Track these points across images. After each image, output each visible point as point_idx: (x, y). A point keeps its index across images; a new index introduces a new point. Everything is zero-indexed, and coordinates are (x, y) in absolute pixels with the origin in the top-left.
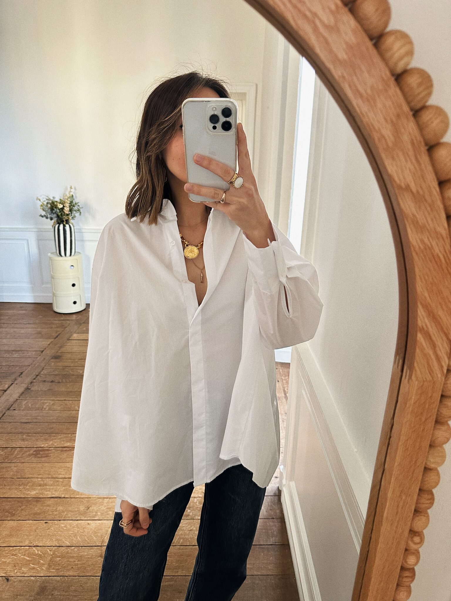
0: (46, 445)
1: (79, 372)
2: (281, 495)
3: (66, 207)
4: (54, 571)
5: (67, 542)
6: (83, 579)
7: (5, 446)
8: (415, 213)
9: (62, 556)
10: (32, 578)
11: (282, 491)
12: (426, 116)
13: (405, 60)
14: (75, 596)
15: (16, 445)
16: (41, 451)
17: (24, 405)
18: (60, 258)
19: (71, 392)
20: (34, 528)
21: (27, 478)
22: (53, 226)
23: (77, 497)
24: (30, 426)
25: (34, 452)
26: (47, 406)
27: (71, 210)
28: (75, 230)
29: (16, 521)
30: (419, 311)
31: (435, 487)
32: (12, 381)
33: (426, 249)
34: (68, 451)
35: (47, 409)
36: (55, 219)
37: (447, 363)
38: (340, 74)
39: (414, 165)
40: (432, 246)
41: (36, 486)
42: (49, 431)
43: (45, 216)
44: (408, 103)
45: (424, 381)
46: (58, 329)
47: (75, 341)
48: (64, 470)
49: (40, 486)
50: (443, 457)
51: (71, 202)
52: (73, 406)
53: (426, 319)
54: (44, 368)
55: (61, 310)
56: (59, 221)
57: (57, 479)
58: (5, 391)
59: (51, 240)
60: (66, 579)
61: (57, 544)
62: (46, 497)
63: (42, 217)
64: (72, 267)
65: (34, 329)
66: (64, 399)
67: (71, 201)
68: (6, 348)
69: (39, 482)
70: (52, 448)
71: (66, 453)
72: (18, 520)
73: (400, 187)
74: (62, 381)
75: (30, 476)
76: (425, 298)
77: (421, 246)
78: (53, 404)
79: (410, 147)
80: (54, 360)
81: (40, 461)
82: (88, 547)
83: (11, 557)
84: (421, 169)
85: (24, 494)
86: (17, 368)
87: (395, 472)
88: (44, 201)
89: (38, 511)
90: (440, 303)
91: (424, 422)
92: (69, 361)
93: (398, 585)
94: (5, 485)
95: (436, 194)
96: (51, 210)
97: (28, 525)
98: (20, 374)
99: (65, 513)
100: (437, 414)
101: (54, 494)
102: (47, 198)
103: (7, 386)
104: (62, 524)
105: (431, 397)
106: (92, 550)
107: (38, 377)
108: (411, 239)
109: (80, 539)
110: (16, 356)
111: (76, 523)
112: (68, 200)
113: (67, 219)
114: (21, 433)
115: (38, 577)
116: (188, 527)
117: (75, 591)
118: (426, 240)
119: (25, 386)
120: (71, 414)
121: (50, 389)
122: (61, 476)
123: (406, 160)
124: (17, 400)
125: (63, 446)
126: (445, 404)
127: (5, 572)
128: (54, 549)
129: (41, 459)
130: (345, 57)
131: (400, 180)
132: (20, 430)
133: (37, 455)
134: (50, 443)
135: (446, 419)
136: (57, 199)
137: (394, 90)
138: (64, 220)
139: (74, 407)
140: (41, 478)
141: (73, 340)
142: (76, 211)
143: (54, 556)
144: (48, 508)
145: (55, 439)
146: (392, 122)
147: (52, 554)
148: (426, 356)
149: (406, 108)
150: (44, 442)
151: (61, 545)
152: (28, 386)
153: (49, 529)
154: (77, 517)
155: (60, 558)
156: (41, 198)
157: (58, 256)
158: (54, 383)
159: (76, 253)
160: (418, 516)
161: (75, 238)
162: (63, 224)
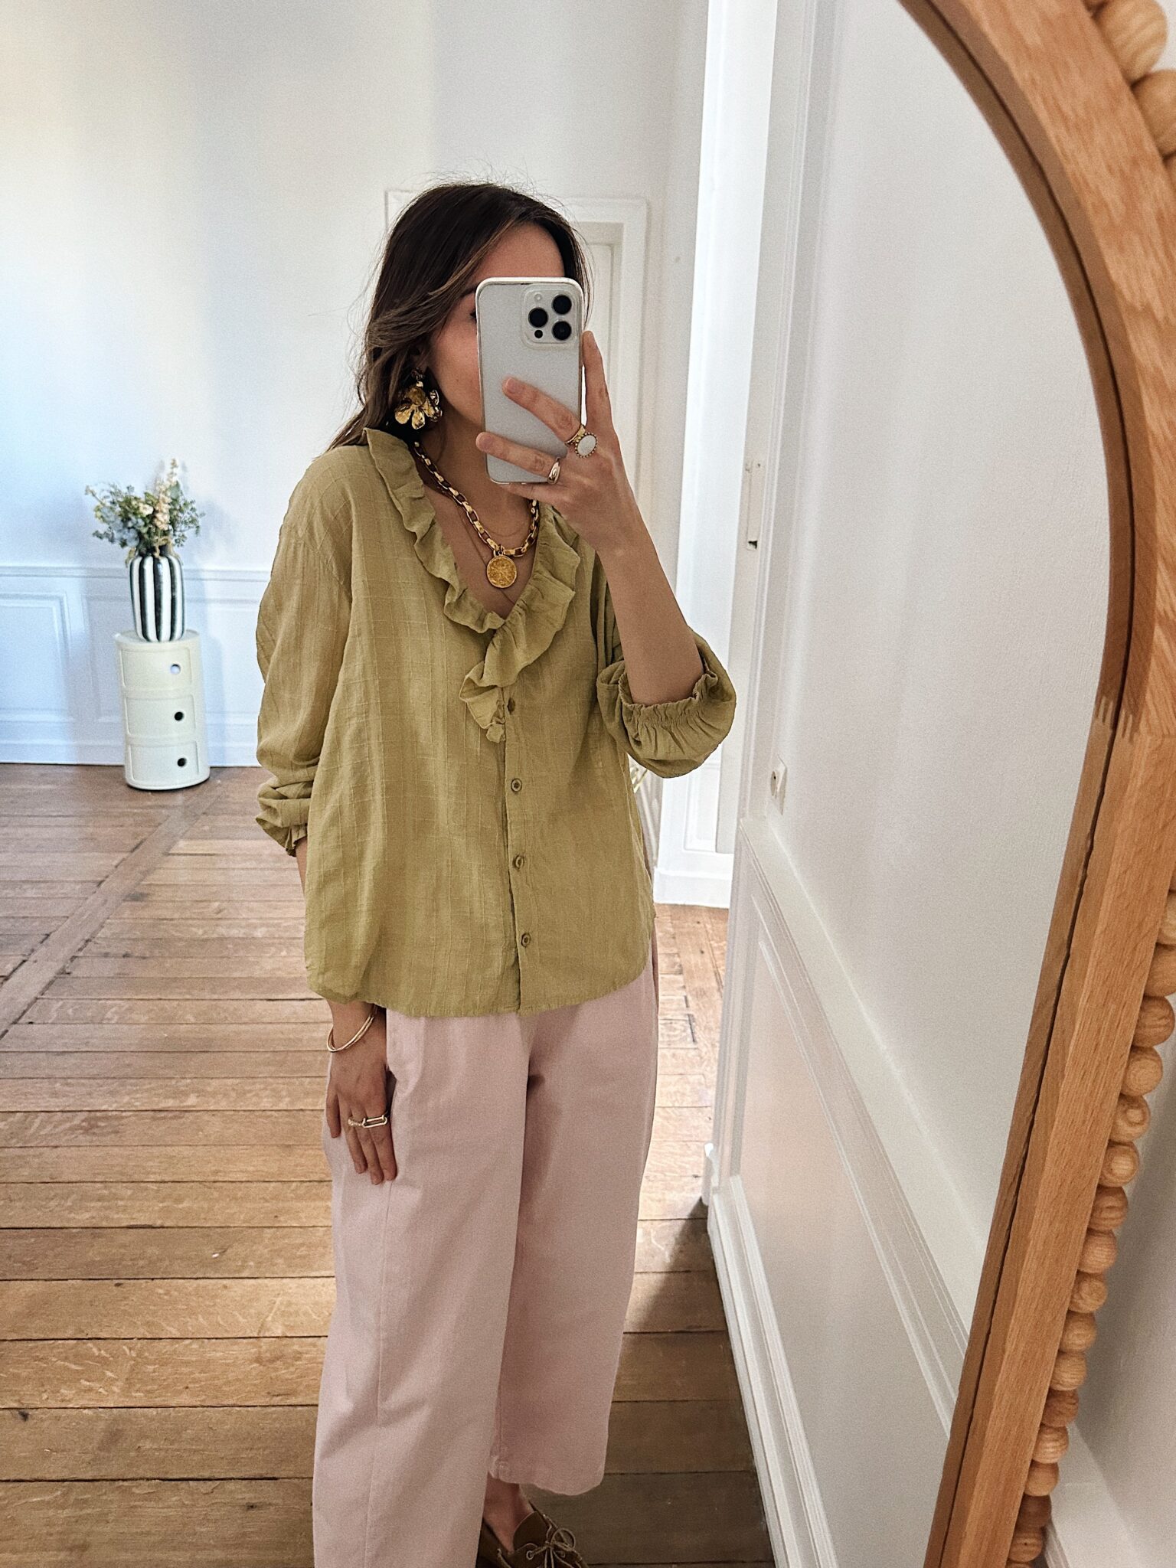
0: (114, 1105)
1: (196, 933)
3: (162, 512)
7: (9, 1109)
9: (162, 1362)
15: (37, 1106)
16: (100, 1119)
17: (56, 1011)
18: (145, 645)
19: (175, 979)
21: (69, 1183)
22: (126, 563)
23: (196, 1225)
24: (73, 1061)
26: (114, 1013)
27: (172, 522)
28: (184, 573)
29: (42, 1282)
32: (24, 955)
35: (114, 1022)
36: (133, 544)
38: (1027, 76)
39: (1160, 263)
41: (91, 1201)
42: (121, 1073)
43: (106, 535)
45: (1163, 736)
46: (139, 829)
47: (183, 857)
48: (161, 1163)
49: (99, 1199)
51: (175, 501)
52: (180, 1012)
53: (1172, 595)
54: (103, 923)
55: (141, 782)
56: (144, 550)
57: (141, 1184)
58: (6, 978)
59: (123, 599)
60: (173, 1414)
62: (117, 1225)
63: (101, 538)
64: (175, 668)
65: (78, 830)
66: (157, 997)
67: (174, 497)
68: (5, 875)
69: (99, 1192)
70: (130, 1113)
71: (164, 1124)
73: (1132, 309)
74: (152, 954)
75: (74, 1178)
77: (1168, 433)
78: (130, 1010)
80: (129, 903)
85: (59, 1218)
86: (37, 924)
88: (105, 497)
89: (99, 1259)
91: (1162, 828)
92: (170, 904)
93: (1091, 1231)
96: (122, 521)
97: (75, 1291)
98: (43, 936)
101: (138, 1220)
103: (9, 968)
106: (236, 1347)
107: (91, 944)
110: (30, 893)
112: (166, 495)
113: (164, 543)
114: (48, 1077)
119: (58, 967)
120: (176, 1032)
121: (121, 974)
123: (1146, 254)
124: (37, 999)
125: (155, 1107)
127: (18, 1398)
129: (100, 1138)
130: (1039, 42)
131: (1133, 295)
132: (47, 1071)
133: (92, 1127)
134: (127, 1099)
136: (138, 493)
137: (1129, 109)
138: (157, 546)
139: (185, 1015)
140: (102, 1182)
141: (179, 855)
142: (186, 523)
145: (135, 1091)
148: (1170, 678)
150: (107, 1099)
152: (64, 966)
156: (97, 490)
157: (141, 640)
158: (130, 959)
159: (185, 632)
160: (1139, 1060)
161: (183, 593)
162: (153, 556)
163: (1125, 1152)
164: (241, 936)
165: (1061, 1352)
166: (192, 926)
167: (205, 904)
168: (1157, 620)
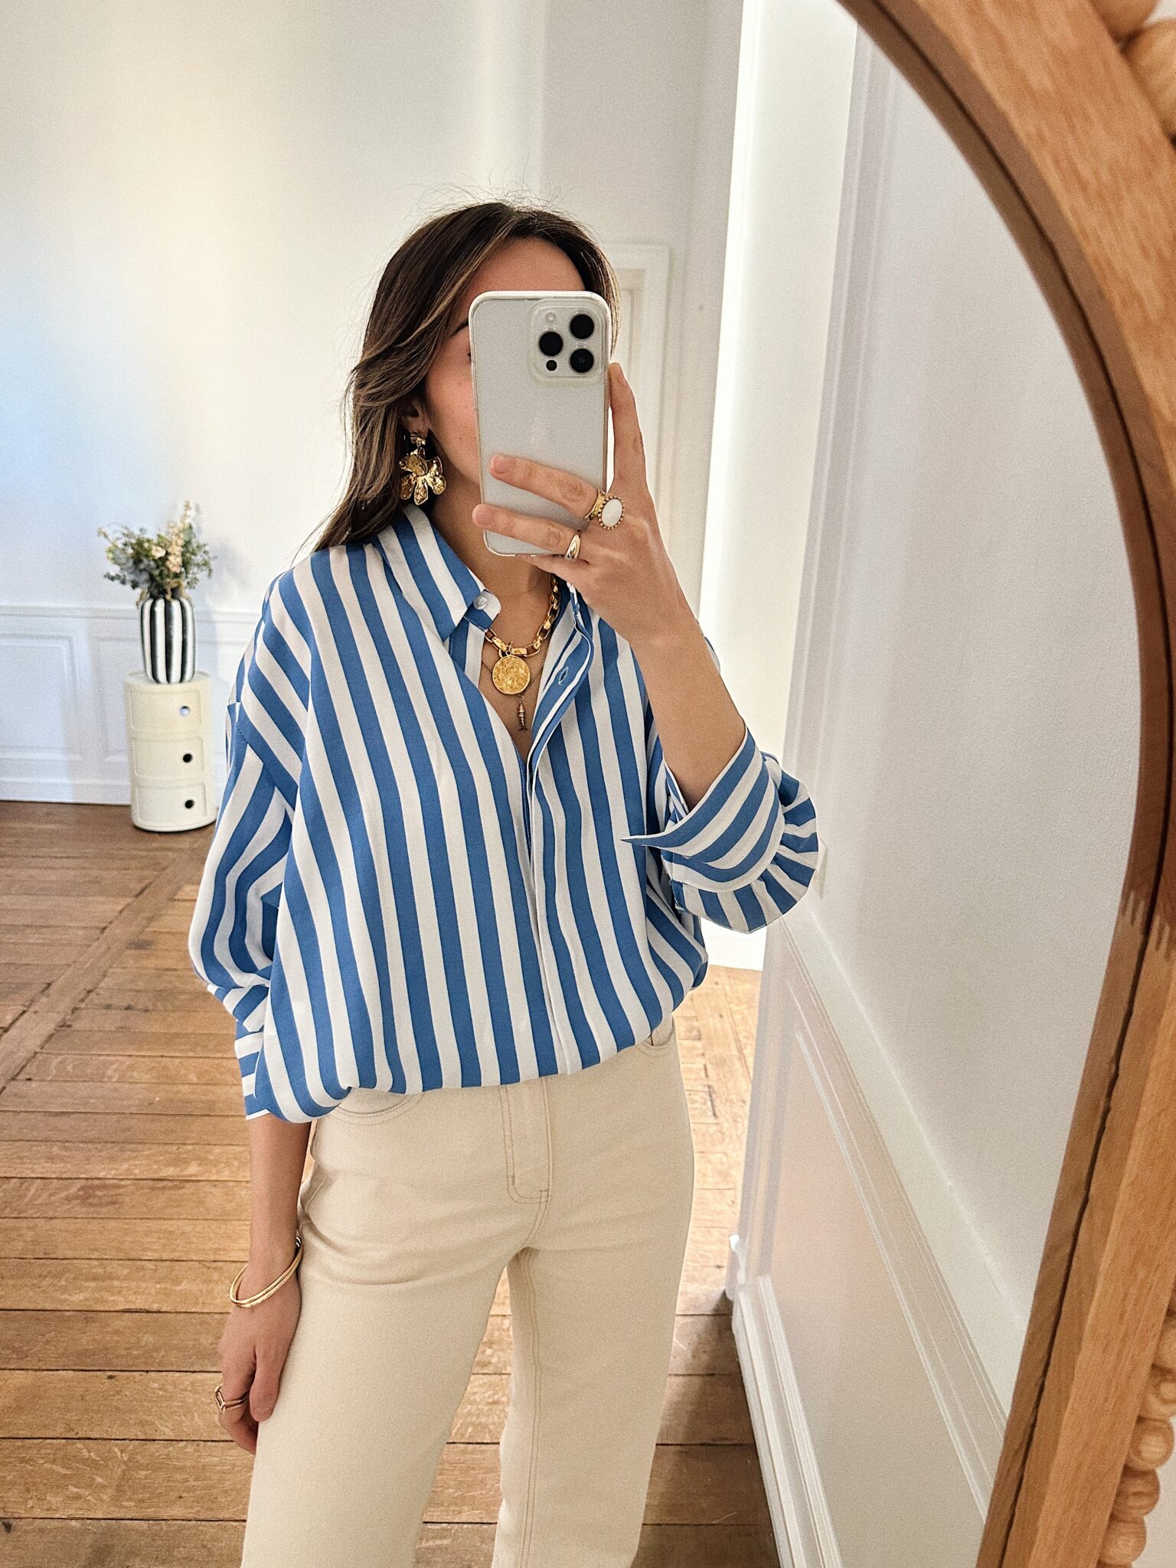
0: (113, 1172)
2: (731, 1314)
3: (174, 554)
4: (132, 1504)
5: (166, 1429)
6: (210, 1529)
9: (154, 1467)
10: (73, 1523)
11: (734, 1305)
15: (33, 1172)
16: (98, 1187)
17: (55, 1067)
18: (155, 687)
19: (177, 1035)
20: (80, 1391)
21: (63, 1259)
22: (137, 604)
23: (193, 1310)
24: (71, 1123)
25: (79, 1190)
26: (115, 1070)
27: (185, 564)
28: (195, 616)
29: (30, 1372)
32: (24, 1006)
34: (171, 1188)
35: (114, 1080)
36: (144, 587)
41: (87, 1280)
42: (119, 1136)
43: (118, 577)
46: (146, 873)
49: (95, 1278)
51: (187, 544)
52: (183, 1071)
54: (106, 972)
55: (151, 823)
56: (155, 592)
57: (139, 1263)
58: (6, 1030)
59: (134, 640)
60: (165, 1528)
61: (139, 1433)
62: (112, 1309)
63: (112, 579)
64: (185, 711)
65: (84, 872)
66: (160, 1053)
67: (187, 539)
68: (8, 920)
69: (94, 1271)
70: (129, 1182)
71: (163, 1194)
72: (36, 1370)
74: (155, 1005)
75: (70, 1254)
78: (131, 1068)
80: (133, 951)
81: (95, 1216)
82: (221, 1444)
83: (19, 1466)
85: (53, 1300)
86: (36, 972)
87: (1124, 1203)
88: (118, 539)
89: (91, 1347)
92: (174, 954)
93: (1113, 1518)
94: (3, 1277)
96: (134, 563)
97: (63, 1383)
98: (44, 986)
99: (163, 1353)
101: (134, 1303)
102: (126, 532)
103: (9, 1019)
104: (154, 1381)
107: (92, 995)
109: (200, 1423)
110: (32, 939)
111: (192, 1379)
112: (179, 537)
113: (176, 585)
114: (46, 1140)
115: (89, 1521)
116: (486, 1395)
119: (58, 1018)
120: (178, 1092)
121: (121, 1028)
122: (150, 1254)
124: (36, 1053)
125: (154, 1176)
128: (131, 1447)
129: (97, 1209)
130: (1050, 85)
132: (44, 1134)
133: (90, 1197)
134: (124, 1167)
136: (151, 535)
138: (168, 588)
139: (188, 1075)
140: (98, 1259)
141: (184, 901)
142: (198, 565)
143: (132, 1465)
144: (116, 1338)
145: (134, 1157)
147: (126, 1459)
150: (106, 1166)
151: (150, 1438)
152: (64, 1019)
153: (118, 1393)
154: (192, 1364)
155: (148, 1470)
156: (109, 532)
157: (150, 682)
158: (132, 1012)
159: (195, 676)
160: (1173, 1328)
161: (194, 635)
162: (165, 598)
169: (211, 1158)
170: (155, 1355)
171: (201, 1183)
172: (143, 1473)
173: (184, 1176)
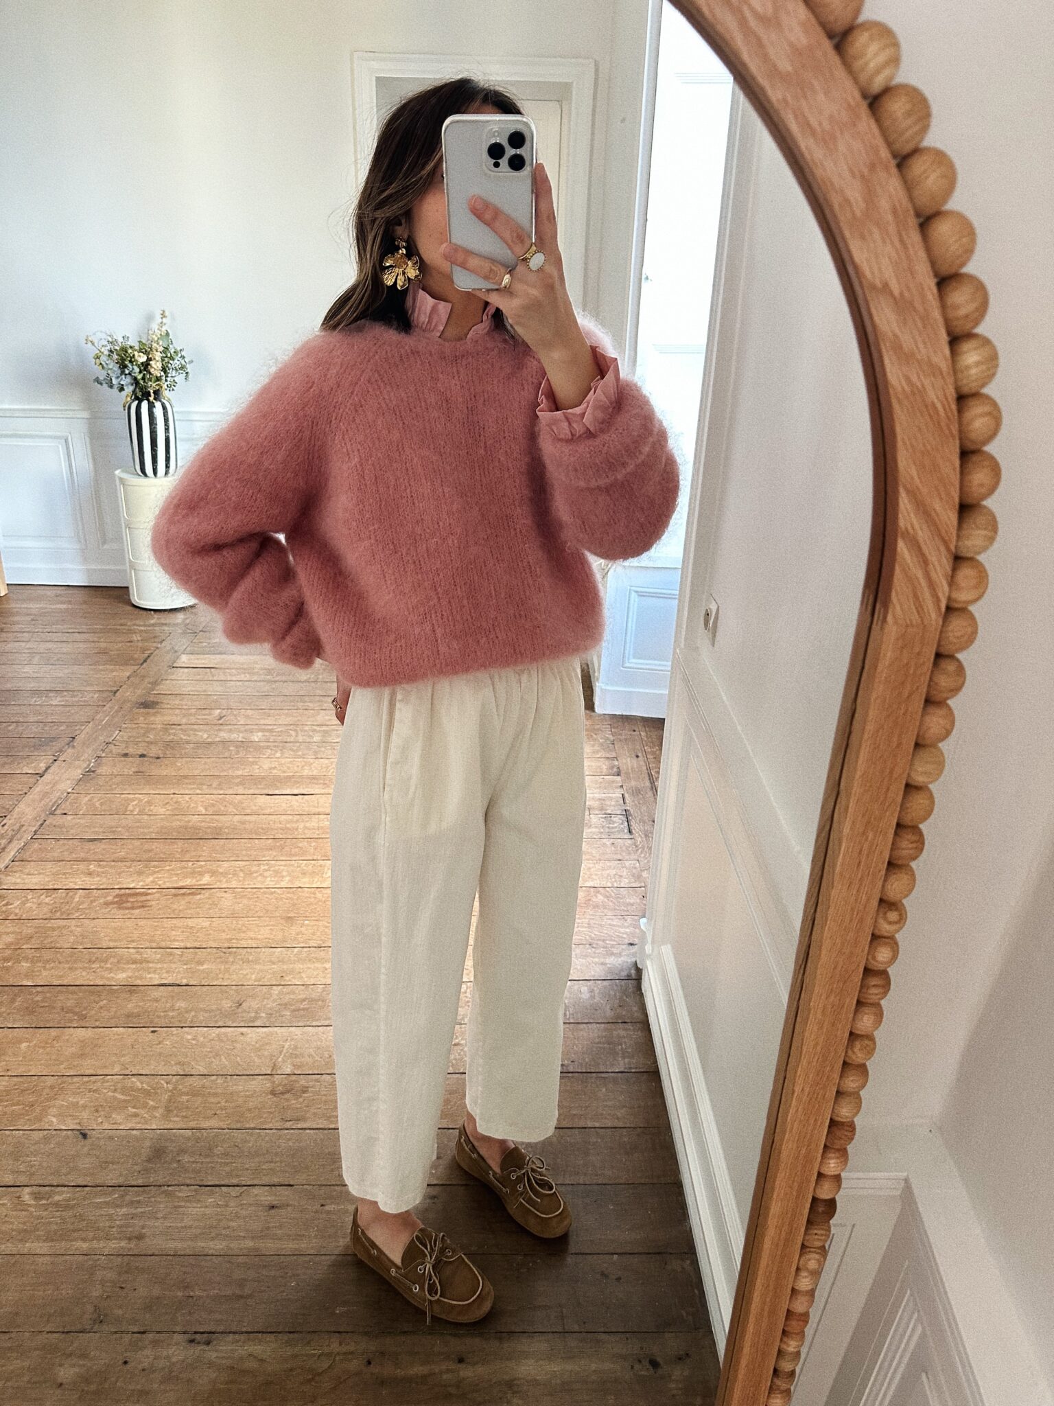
0: (141, 884)
1: (202, 736)
2: (640, 979)
3: (155, 359)
4: (178, 1119)
5: (200, 1068)
6: (240, 1135)
7: (51, 887)
8: (897, 331)
9: (194, 1093)
10: (134, 1132)
11: (644, 971)
12: (918, 167)
13: (887, 72)
14: (226, 1164)
15: (76, 884)
16: (130, 895)
17: (86, 804)
18: (144, 480)
19: (185, 777)
20: (130, 1041)
21: (107, 948)
22: (125, 406)
23: (214, 983)
24: (103, 846)
25: (115, 897)
26: (136, 805)
27: (165, 368)
28: (176, 415)
29: (89, 1029)
30: (900, 499)
31: (925, 819)
32: (54, 755)
33: (913, 393)
34: (190, 894)
35: (135, 813)
36: (129, 389)
37: (947, 594)
38: (780, 97)
39: (897, 250)
40: (923, 386)
41: (128, 963)
42: (145, 856)
43: (106, 381)
44: (889, 144)
45: (907, 626)
46: (147, 644)
47: (186, 670)
48: (183, 932)
49: (135, 962)
50: (940, 764)
51: (166, 349)
52: (192, 805)
53: (912, 515)
54: (119, 726)
55: (149, 603)
56: (139, 395)
57: (168, 950)
58: (41, 775)
60: (205, 1134)
61: (179, 1071)
62: (150, 984)
63: (101, 384)
65: (92, 645)
66: (172, 791)
67: (165, 346)
68: (32, 685)
69: (132, 956)
70: (154, 891)
71: (184, 899)
72: (93, 1028)
73: (873, 287)
74: (164, 754)
75: (112, 944)
76: (912, 478)
77: (906, 387)
78: (149, 803)
79: (890, 218)
80: (142, 710)
81: (129, 916)
82: (244, 1077)
83: (88, 1095)
84: (908, 257)
85: (102, 977)
86: (62, 728)
87: (856, 789)
88: (103, 346)
89: (136, 1011)
90: (937, 490)
91: (908, 697)
92: (177, 711)
93: (860, 1003)
94: (60, 963)
95: (931, 297)
96: (119, 367)
97: (116, 1037)
98: (69, 739)
99: (192, 1014)
100: (929, 686)
101: (166, 979)
102: (110, 340)
103: (43, 766)
104: (188, 1034)
105: (919, 654)
106: (253, 1082)
107: (111, 746)
108: (889, 375)
109: (226, 1062)
110: (56, 701)
111: (217, 1032)
112: (158, 344)
113: (158, 388)
114: (84, 861)
115: (147, 1131)
117: (226, 1154)
118: (914, 379)
119: (84, 766)
120: (189, 821)
121: (138, 772)
122: (177, 943)
123: (884, 242)
124: (67, 792)
125: (175, 886)
126: (943, 669)
127: (77, 1121)
128: (174, 1080)
129: (131, 911)
130: (790, 69)
131: (873, 273)
132: (82, 855)
133: (122, 903)
134: (151, 879)
135: (945, 695)
136: (133, 342)
137: (866, 123)
138: (152, 391)
139: (197, 807)
140: (135, 948)
141: (183, 667)
142: (176, 370)
143: (176, 1092)
144: (155, 1004)
145: (158, 872)
146: (863, 177)
147: (171, 1088)
148: (910, 579)
149: (884, 153)
150: (135, 878)
151: (189, 1074)
152: (89, 766)
153: (159, 1043)
154: (216, 1022)
155: (188, 1095)
157: (140, 476)
158: (146, 759)
160: (894, 874)
162: (148, 400)
163: (886, 944)
164: (240, 739)
165: (839, 1093)
166: (196, 730)
167: (207, 712)
168: (899, 535)
169: (221, 870)
170: (186, 1015)
171: (213, 890)
172: (185, 1098)
173: (200, 885)
